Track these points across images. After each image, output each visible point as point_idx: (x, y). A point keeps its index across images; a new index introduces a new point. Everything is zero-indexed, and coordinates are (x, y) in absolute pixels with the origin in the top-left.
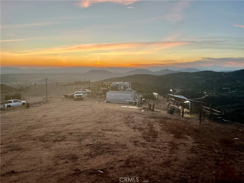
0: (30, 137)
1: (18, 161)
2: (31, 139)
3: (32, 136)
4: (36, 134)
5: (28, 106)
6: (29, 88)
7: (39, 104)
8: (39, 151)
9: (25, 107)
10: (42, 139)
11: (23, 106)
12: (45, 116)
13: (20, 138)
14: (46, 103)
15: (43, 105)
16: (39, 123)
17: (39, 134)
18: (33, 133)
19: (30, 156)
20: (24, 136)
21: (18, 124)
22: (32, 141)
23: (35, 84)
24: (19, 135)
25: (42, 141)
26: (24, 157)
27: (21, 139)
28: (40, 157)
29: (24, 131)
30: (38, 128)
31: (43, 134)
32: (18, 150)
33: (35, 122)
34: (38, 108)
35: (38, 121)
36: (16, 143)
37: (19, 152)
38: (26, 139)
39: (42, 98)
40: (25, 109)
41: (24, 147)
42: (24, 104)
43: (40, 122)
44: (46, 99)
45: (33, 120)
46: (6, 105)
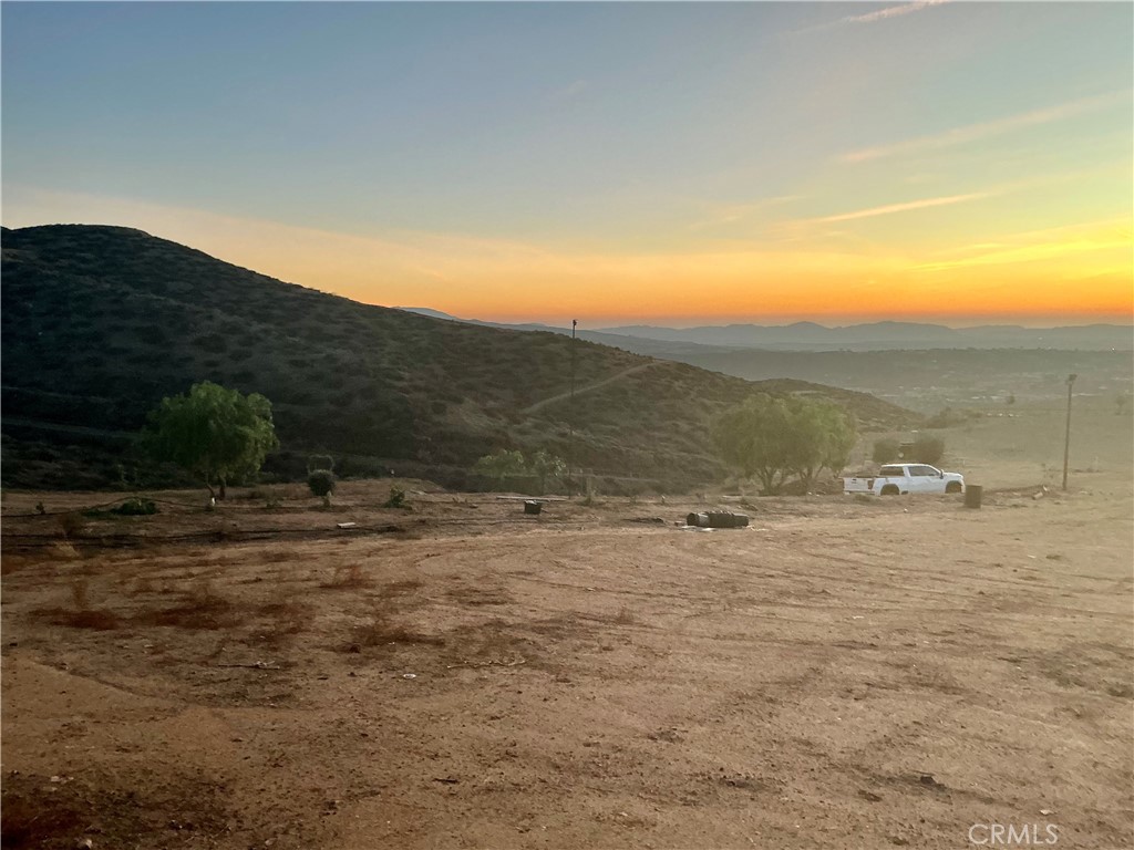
0: (995, 646)
1: (945, 741)
2: (1001, 654)
3: (1003, 643)
4: (1023, 638)
5: (973, 498)
6: (978, 416)
7: (1024, 496)
8: (1037, 718)
9: (959, 500)
10: (1054, 668)
11: (952, 496)
12: (1056, 558)
13: (950, 637)
14: (1058, 497)
15: (1046, 504)
16: (1030, 586)
17: (1035, 642)
18: (1005, 630)
19: (1001, 730)
20: (966, 631)
21: (934, 575)
22: (1003, 667)
23: (1012, 401)
24: (945, 623)
25: (1050, 676)
26: (971, 731)
27: (952, 642)
28: (1049, 752)
29: (964, 611)
30: (1024, 607)
31: (1051, 646)
32: (944, 688)
33: (1013, 580)
34: (1018, 512)
35: (1024, 575)
36: (933, 658)
37: (945, 700)
38: (971, 651)
39: (1038, 467)
40: (959, 509)
41: (960, 679)
42: (953, 486)
43: (1033, 582)
44: (1061, 476)
45: (998, 565)
46: (880, 483)
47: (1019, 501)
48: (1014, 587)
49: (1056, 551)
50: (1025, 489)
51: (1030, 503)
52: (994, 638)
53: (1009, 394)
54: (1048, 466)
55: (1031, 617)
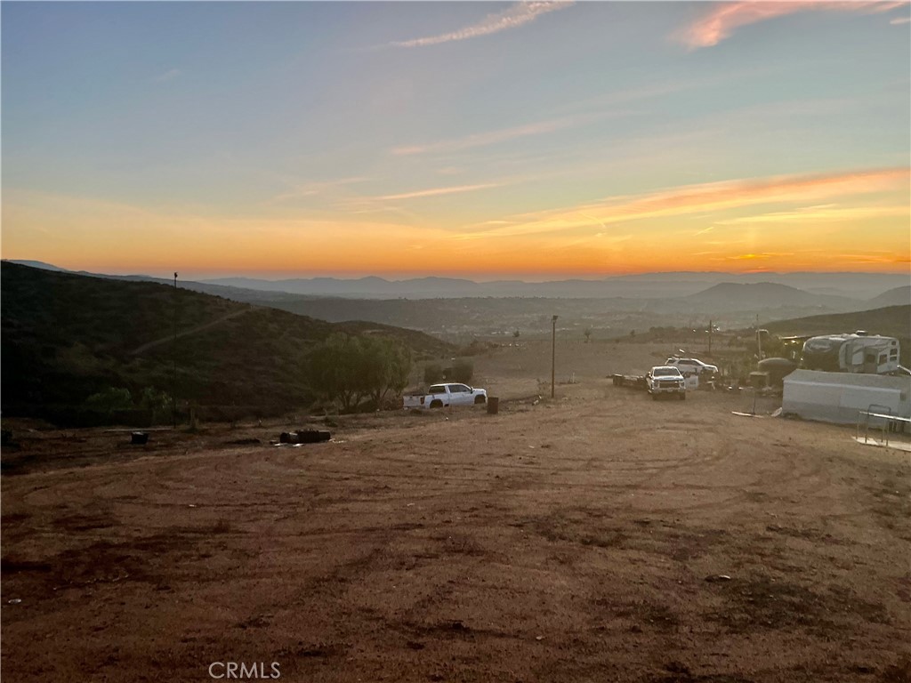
0: (506, 516)
1: (471, 593)
2: (510, 521)
3: (511, 513)
4: (525, 508)
5: (492, 406)
6: (496, 346)
7: (526, 403)
8: (534, 567)
9: (483, 408)
10: (545, 528)
11: (479, 406)
12: (548, 447)
13: (476, 512)
14: (550, 402)
15: (541, 407)
16: (531, 469)
17: (533, 510)
18: (514, 503)
19: (510, 580)
20: (487, 507)
21: (465, 466)
22: (510, 531)
23: (517, 335)
24: (471, 502)
25: (543, 534)
26: (490, 583)
27: (477, 516)
28: (542, 592)
29: (485, 491)
30: (526, 485)
31: (544, 511)
32: (470, 552)
33: (518, 465)
34: (523, 415)
35: (527, 462)
36: (463, 530)
37: (472, 561)
38: (489, 522)
39: (535, 382)
40: (483, 415)
41: (483, 544)
42: (480, 398)
43: (532, 466)
44: (551, 387)
45: (510, 455)
46: (429, 398)
47: (524, 407)
48: (519, 470)
49: (548, 441)
50: (528, 398)
51: (531, 408)
52: (505, 509)
53: (516, 330)
54: (542, 380)
55: (531, 491)
